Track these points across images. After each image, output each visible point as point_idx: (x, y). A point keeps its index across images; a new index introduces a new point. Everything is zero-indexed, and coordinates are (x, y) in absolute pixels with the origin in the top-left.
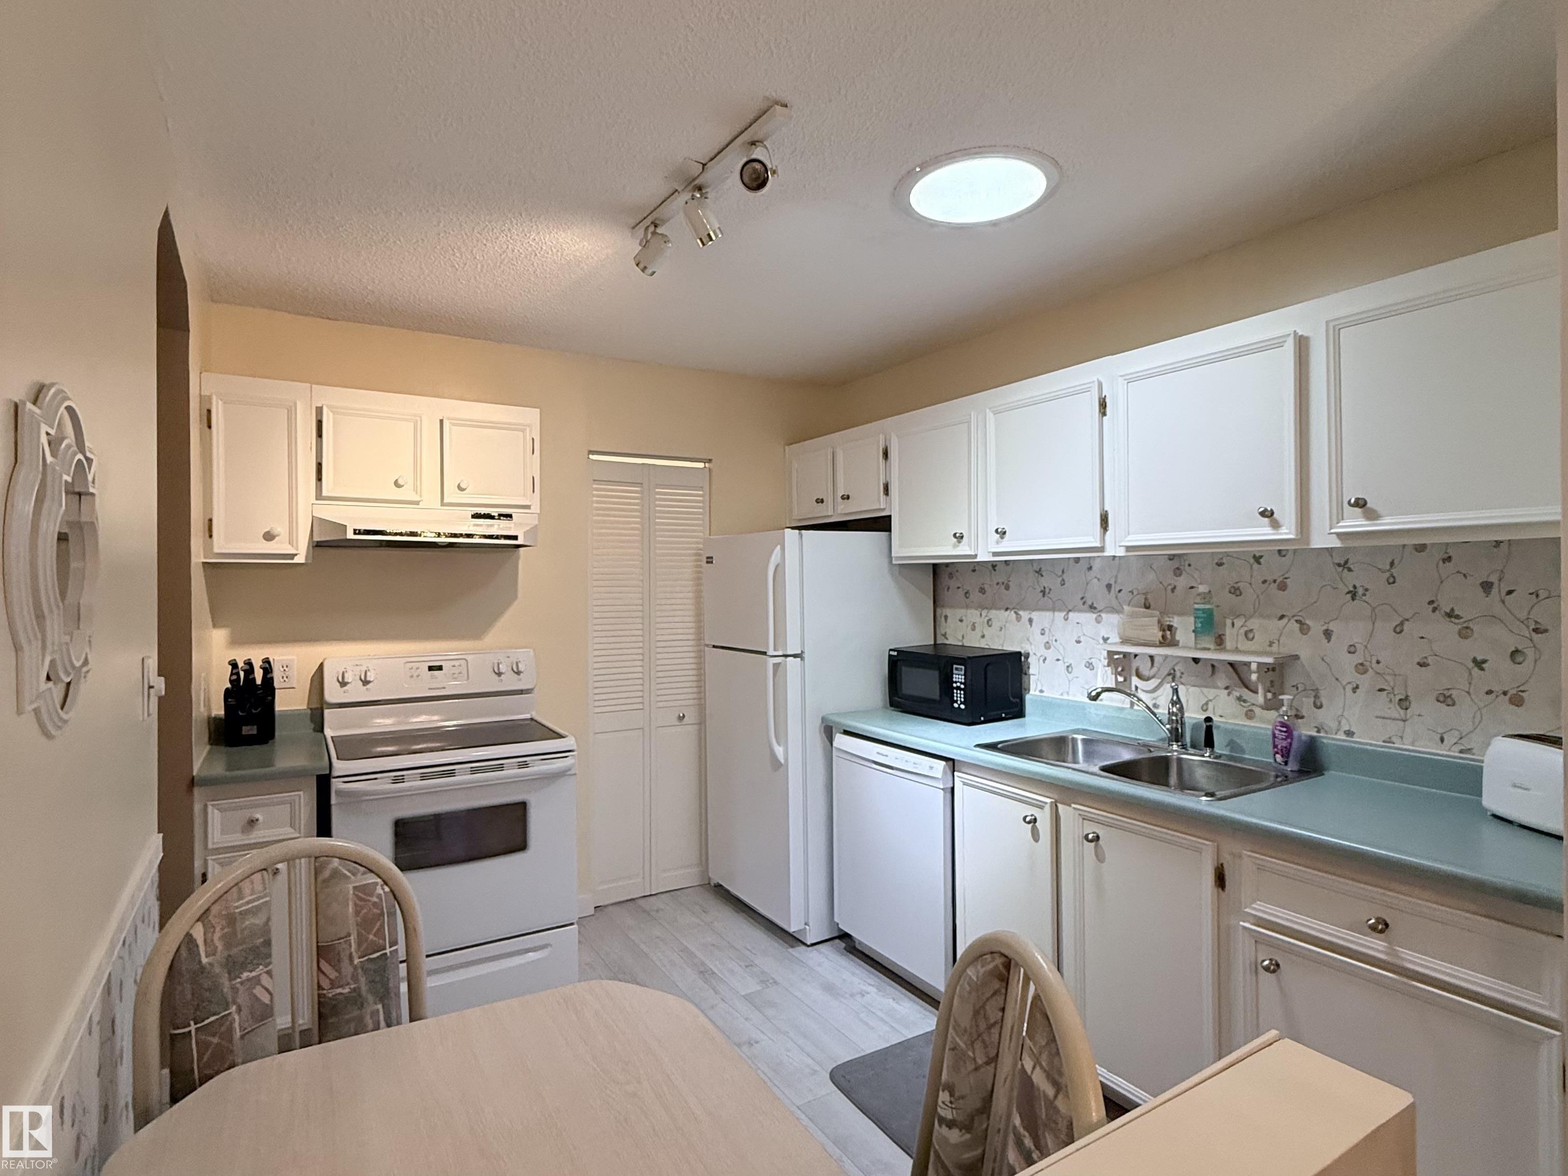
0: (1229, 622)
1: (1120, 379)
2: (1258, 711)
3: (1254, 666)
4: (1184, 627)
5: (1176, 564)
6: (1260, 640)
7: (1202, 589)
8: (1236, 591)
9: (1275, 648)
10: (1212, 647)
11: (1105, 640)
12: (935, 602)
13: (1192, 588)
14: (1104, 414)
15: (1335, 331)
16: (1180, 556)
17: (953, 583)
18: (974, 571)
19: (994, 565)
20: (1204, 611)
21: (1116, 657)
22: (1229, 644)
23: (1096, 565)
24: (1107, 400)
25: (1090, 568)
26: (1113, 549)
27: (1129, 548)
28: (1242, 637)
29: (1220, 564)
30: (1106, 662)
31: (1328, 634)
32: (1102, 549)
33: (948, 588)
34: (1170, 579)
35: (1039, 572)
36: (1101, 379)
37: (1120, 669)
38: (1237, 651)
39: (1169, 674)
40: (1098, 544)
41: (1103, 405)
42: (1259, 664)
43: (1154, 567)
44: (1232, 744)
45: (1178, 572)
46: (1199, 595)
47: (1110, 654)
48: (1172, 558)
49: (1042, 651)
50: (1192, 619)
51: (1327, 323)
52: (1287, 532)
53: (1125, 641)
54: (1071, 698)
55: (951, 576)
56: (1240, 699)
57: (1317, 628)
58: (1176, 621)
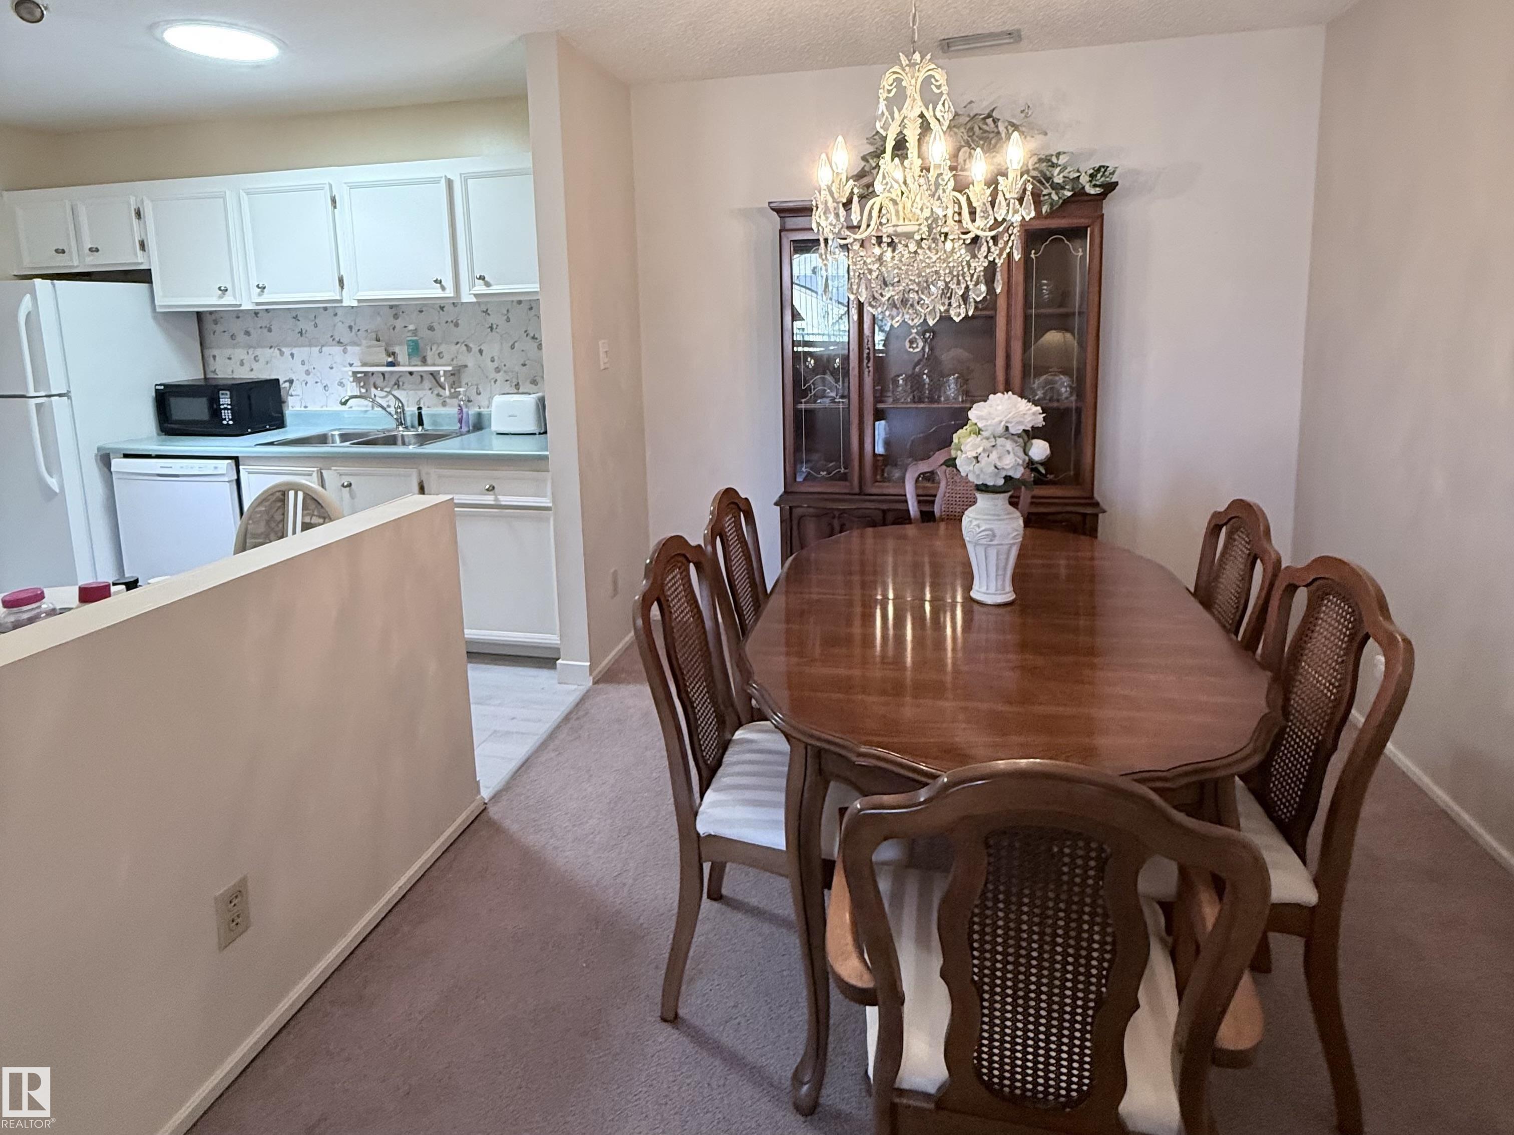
0: (429, 348)
1: (345, 186)
2: (448, 400)
3: (442, 373)
4: (402, 353)
5: (394, 311)
6: (447, 357)
7: (411, 327)
8: (431, 328)
9: (455, 362)
10: (419, 363)
11: (351, 365)
12: (201, 344)
13: (405, 327)
14: (335, 207)
15: (465, 178)
16: (397, 306)
17: (219, 328)
18: (238, 317)
19: (256, 313)
20: (413, 341)
21: (359, 375)
22: (429, 360)
23: (340, 312)
24: (337, 198)
25: (336, 315)
26: (349, 301)
27: (359, 301)
28: (437, 356)
29: (421, 311)
30: (351, 379)
31: (481, 351)
32: (341, 301)
33: (214, 333)
34: (392, 321)
35: (296, 318)
36: (331, 182)
37: (362, 384)
38: (434, 365)
39: (395, 384)
40: (338, 298)
41: (334, 201)
42: (445, 372)
43: (381, 313)
44: (435, 423)
45: (396, 316)
46: (409, 331)
47: (355, 373)
48: (391, 307)
49: (304, 377)
50: (406, 347)
51: (461, 174)
52: (450, 293)
53: (364, 364)
54: (328, 409)
55: (216, 322)
56: (438, 395)
57: (475, 349)
58: (397, 349)
